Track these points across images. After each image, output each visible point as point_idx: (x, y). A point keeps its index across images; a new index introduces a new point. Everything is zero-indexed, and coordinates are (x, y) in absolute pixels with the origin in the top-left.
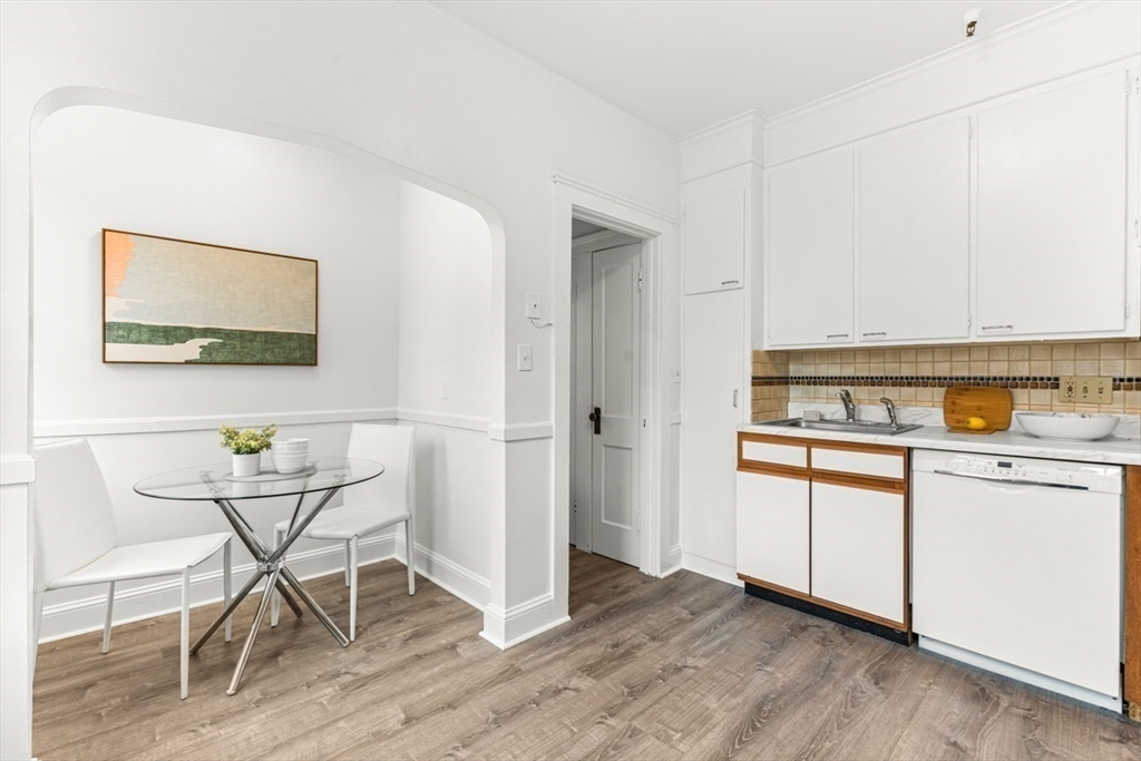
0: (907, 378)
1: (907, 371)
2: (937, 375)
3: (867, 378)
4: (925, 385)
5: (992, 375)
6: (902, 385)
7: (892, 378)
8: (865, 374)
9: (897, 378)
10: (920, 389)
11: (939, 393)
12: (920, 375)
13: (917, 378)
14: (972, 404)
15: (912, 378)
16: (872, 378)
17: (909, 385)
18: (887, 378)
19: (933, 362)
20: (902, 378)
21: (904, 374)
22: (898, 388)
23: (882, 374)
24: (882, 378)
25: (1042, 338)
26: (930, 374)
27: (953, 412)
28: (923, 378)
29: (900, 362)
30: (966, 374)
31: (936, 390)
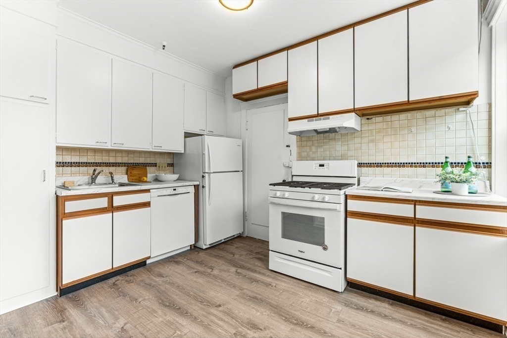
0: (112, 163)
1: (112, 160)
2: (123, 162)
3: (94, 163)
4: (119, 166)
5: (140, 162)
6: (110, 166)
7: (105, 163)
8: (93, 161)
9: (108, 163)
10: (117, 168)
11: (124, 169)
12: (117, 162)
13: (116, 163)
14: (137, 173)
15: (114, 163)
16: (96, 163)
17: (113, 166)
18: (103, 163)
19: (116, 157)
20: (110, 163)
21: (111, 161)
22: (108, 167)
23: (101, 161)
24: (101, 163)
25: (167, 151)
26: (121, 162)
27: (131, 176)
28: (118, 163)
29: (109, 156)
30: (133, 162)
31: (123, 168)
